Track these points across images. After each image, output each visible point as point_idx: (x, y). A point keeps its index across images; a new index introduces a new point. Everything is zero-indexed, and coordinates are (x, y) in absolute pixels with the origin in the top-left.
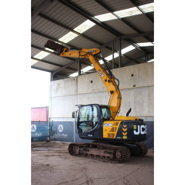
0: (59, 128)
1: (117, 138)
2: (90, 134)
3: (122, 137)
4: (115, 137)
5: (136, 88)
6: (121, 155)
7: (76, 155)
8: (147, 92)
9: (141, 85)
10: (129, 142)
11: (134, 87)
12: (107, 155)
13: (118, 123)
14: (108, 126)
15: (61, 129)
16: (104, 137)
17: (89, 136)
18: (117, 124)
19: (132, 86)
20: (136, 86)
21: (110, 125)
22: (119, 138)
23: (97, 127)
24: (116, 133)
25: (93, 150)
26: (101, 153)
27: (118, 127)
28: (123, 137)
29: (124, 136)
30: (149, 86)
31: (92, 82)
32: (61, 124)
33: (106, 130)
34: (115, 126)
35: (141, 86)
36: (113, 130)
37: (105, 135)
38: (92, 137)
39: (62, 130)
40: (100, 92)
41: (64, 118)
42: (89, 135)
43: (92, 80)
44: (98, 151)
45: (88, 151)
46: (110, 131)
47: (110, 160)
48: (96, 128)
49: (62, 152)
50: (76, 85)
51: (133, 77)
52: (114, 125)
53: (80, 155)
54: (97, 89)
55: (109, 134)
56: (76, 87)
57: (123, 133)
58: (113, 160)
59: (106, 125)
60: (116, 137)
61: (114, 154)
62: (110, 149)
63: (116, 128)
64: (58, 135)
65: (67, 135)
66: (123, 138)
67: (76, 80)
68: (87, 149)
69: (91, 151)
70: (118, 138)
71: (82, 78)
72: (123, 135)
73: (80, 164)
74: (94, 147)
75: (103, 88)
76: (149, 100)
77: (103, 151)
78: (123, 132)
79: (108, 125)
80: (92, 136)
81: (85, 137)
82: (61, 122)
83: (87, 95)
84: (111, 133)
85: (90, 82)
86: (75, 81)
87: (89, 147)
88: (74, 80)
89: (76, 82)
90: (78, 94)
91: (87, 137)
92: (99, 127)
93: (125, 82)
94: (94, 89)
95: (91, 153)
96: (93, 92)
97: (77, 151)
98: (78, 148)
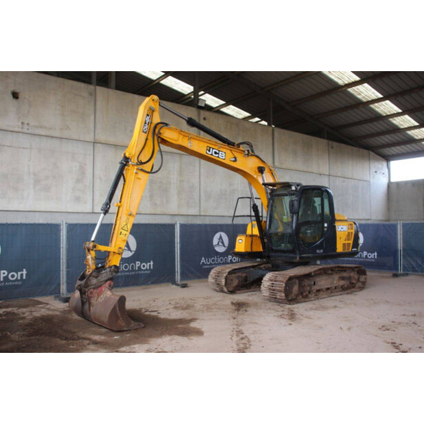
2: (319, 249)
4: (350, 250)
12: (342, 283)
13: (352, 224)
17: (318, 253)
18: (351, 227)
21: (344, 228)
22: (355, 249)
24: (351, 242)
27: (353, 231)
31: (16, 95)
33: (340, 238)
34: (350, 231)
36: (348, 237)
38: (323, 254)
42: (318, 251)
43: (16, 90)
44: (330, 280)
45: (314, 283)
46: (345, 240)
52: (349, 229)
55: (344, 245)
57: (359, 242)
59: (340, 228)
60: (352, 248)
61: (350, 279)
69: (320, 283)
75: (62, 129)
77: (336, 277)
78: (359, 240)
79: (342, 228)
80: (322, 251)
81: (310, 255)
84: (347, 242)
91: (315, 255)
94: (26, 122)
95: (318, 288)
96: (20, 130)
97: (294, 291)
98: (295, 283)
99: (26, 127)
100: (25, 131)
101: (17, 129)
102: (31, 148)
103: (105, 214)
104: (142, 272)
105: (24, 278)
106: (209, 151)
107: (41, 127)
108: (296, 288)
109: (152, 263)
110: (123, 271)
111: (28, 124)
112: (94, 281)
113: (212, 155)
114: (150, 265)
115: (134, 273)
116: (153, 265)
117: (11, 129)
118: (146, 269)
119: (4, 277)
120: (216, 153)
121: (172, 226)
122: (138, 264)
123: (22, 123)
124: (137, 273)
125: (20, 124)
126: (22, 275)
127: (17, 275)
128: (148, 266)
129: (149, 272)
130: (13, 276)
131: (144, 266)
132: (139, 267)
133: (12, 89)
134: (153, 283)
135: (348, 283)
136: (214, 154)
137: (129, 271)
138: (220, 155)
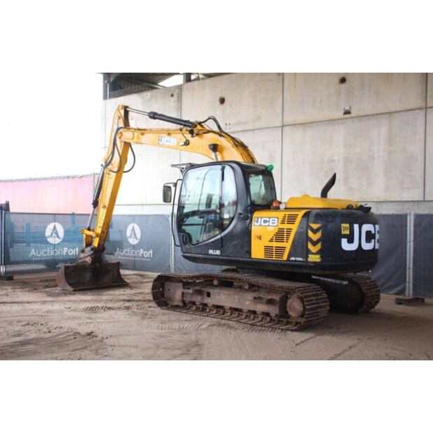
0: (129, 233)
1: (293, 259)
3: (307, 257)
4: (285, 258)
5: (353, 117)
6: (302, 309)
7: (175, 308)
8: (384, 130)
9: (368, 111)
10: (327, 272)
11: (347, 116)
14: (267, 224)
15: (135, 235)
16: (253, 257)
17: (211, 255)
18: (291, 220)
19: (340, 114)
20: (352, 111)
21: (271, 221)
23: (235, 227)
24: (288, 246)
25: (222, 294)
26: (246, 301)
27: (294, 228)
28: (310, 256)
29: (313, 254)
30: (390, 113)
31: (222, 101)
32: (134, 222)
33: (260, 238)
34: (286, 226)
35: (367, 113)
36: (279, 236)
37: (258, 252)
38: (220, 257)
39: (136, 238)
41: (142, 205)
43: (223, 96)
44: (237, 297)
45: (209, 295)
46: (271, 241)
49: (136, 298)
51: (343, 85)
52: (283, 222)
53: (185, 306)
54: (238, 124)
55: (268, 249)
57: (310, 246)
58: (279, 321)
59: (261, 221)
60: (290, 256)
62: (271, 290)
63: (289, 230)
64: (127, 252)
65: (151, 252)
66: (309, 260)
67: (178, 97)
68: (206, 290)
70: (295, 261)
71: (194, 89)
72: (308, 252)
73: (185, 331)
74: (226, 284)
75: (254, 121)
76: (390, 153)
77: (250, 296)
78: (309, 243)
79: (265, 222)
82: (134, 216)
85: (218, 102)
86: (175, 98)
87: (212, 285)
88: (172, 96)
89: (178, 101)
92: (239, 227)
93: (321, 101)
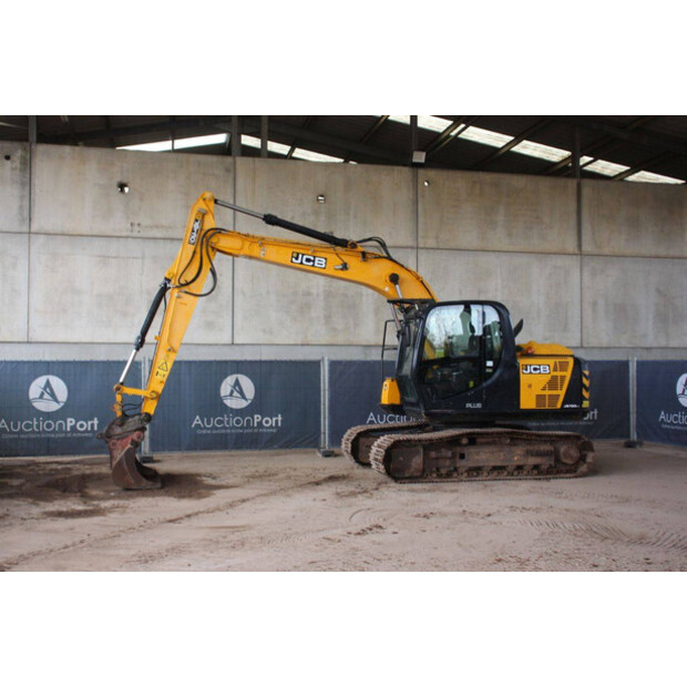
2: (474, 402)
12: (533, 461)
13: (567, 363)
22: (573, 406)
40: (173, 239)
42: (469, 405)
47: (539, 474)
48: (497, 379)
50: (23, 184)
56: (22, 197)
61: (556, 455)
69: (476, 457)
80: (479, 405)
81: (450, 411)
83: (97, 242)
84: (547, 392)
90: (32, 230)
91: (461, 411)
94: (137, 222)
95: (471, 464)
96: (129, 234)
97: (413, 465)
98: (418, 452)
99: (136, 228)
100: (135, 234)
101: (124, 234)
102: (143, 258)
103: (138, 349)
104: (265, 430)
105: (96, 428)
106: (297, 258)
107: (157, 227)
108: (417, 461)
109: (280, 418)
110: (234, 427)
111: (139, 225)
112: (118, 430)
113: (301, 263)
114: (277, 421)
115: (250, 431)
116: (282, 421)
117: (118, 234)
118: (271, 427)
119: (71, 427)
120: (308, 260)
121: (316, 364)
122: (257, 418)
123: (132, 224)
124: (256, 431)
125: (129, 225)
126: (92, 425)
127: (87, 425)
128: (273, 422)
129: (274, 431)
130: (82, 426)
131: (267, 422)
132: (260, 424)
133: (118, 179)
134: (281, 447)
135: (552, 463)
136: (304, 262)
137: (242, 427)
138: (316, 262)
